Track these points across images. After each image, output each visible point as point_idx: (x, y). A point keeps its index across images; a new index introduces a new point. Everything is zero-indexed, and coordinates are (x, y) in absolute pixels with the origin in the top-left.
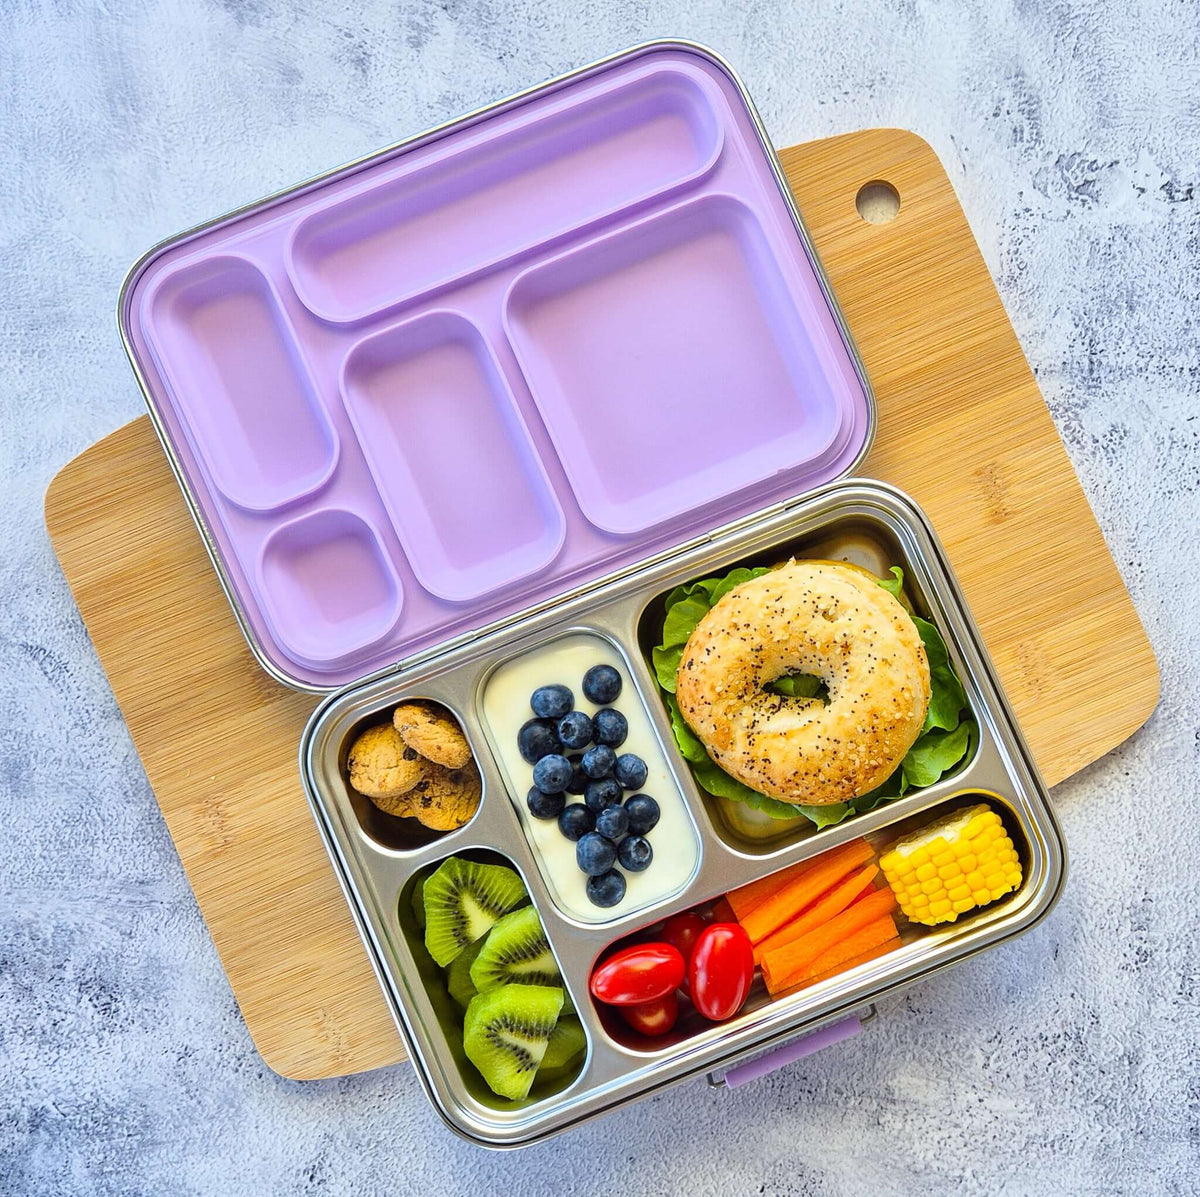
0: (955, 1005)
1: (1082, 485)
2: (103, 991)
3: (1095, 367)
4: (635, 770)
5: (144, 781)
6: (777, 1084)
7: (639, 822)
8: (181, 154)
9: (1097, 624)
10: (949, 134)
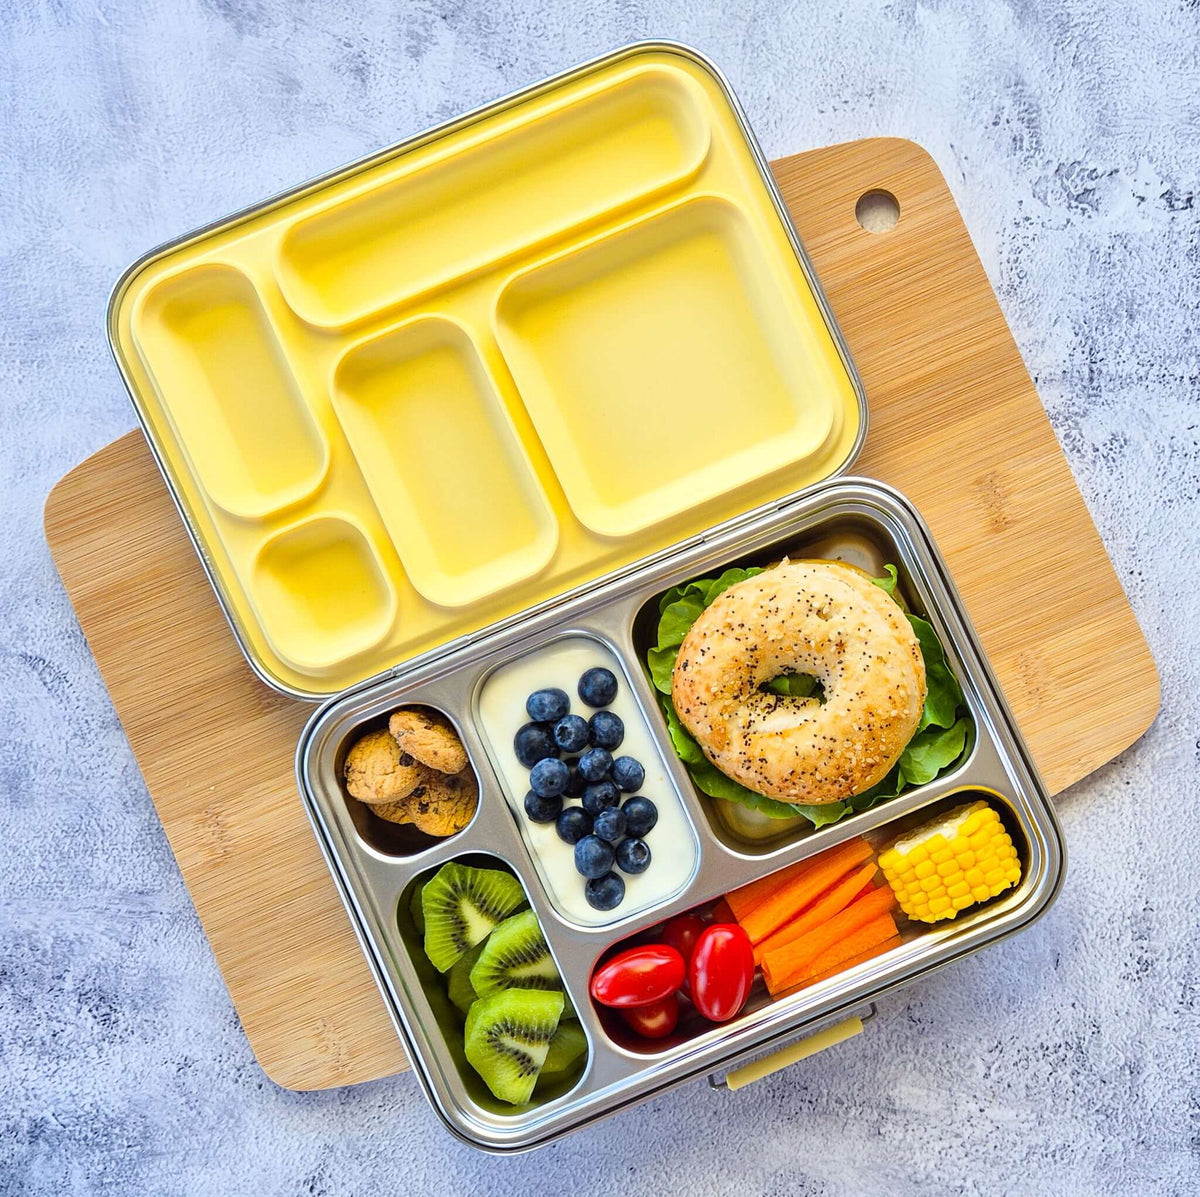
0: (956, 1015)
1: (1082, 493)
2: (102, 1002)
3: (1095, 375)
4: (631, 772)
5: (143, 791)
6: (777, 1094)
7: (636, 825)
8: (181, 164)
9: (1098, 633)
10: (948, 142)
